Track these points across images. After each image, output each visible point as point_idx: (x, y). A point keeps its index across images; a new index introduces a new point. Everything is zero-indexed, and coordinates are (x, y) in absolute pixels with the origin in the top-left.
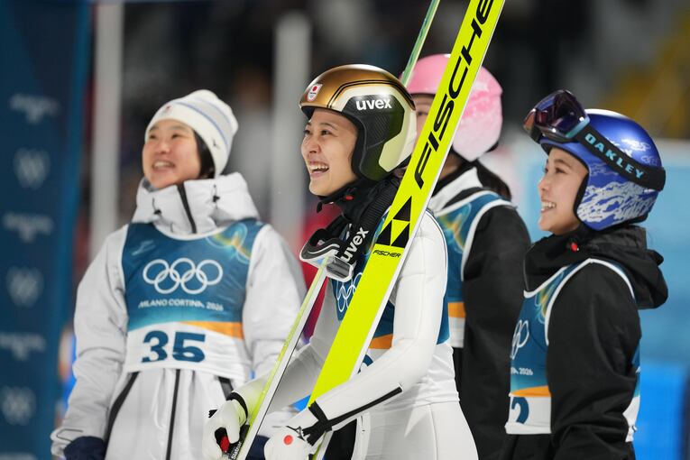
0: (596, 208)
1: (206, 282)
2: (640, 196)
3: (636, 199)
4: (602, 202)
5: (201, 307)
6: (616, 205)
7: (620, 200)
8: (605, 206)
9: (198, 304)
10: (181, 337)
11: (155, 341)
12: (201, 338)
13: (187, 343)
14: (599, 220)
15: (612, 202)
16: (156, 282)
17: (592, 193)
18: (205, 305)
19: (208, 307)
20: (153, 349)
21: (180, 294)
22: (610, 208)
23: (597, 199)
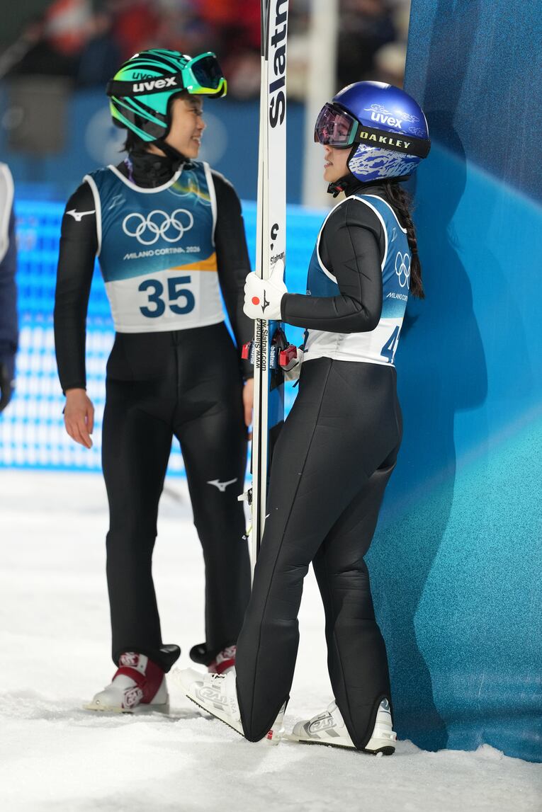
0: (365, 163)
1: (182, 230)
2: (403, 160)
3: (400, 160)
4: (370, 159)
5: (182, 253)
6: (382, 163)
7: (385, 160)
8: (371, 163)
9: (180, 250)
10: (172, 282)
11: (151, 290)
12: (187, 280)
13: (179, 287)
14: (365, 173)
15: (378, 160)
16: (137, 234)
17: (363, 150)
18: (185, 250)
19: (188, 251)
20: (151, 298)
21: (161, 243)
22: (376, 165)
23: (366, 156)
